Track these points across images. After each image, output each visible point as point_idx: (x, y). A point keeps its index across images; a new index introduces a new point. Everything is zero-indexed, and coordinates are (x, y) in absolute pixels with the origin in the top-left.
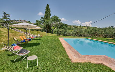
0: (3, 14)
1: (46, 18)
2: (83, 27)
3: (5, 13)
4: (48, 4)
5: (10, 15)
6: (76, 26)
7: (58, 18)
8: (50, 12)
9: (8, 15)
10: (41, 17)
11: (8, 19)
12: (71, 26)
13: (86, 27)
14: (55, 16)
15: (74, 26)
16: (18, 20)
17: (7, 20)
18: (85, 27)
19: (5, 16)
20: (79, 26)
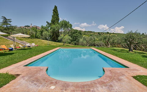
0: (2, 19)
1: (53, 23)
2: (112, 34)
3: (5, 18)
4: (56, 6)
5: (11, 20)
6: (101, 33)
7: (69, 23)
8: (58, 15)
9: (9, 20)
10: (47, 22)
11: (9, 25)
12: (95, 33)
13: (116, 34)
14: (64, 21)
15: (99, 33)
16: (29, 26)
17: (7, 26)
18: (113, 33)
19: (6, 21)
20: (106, 33)
